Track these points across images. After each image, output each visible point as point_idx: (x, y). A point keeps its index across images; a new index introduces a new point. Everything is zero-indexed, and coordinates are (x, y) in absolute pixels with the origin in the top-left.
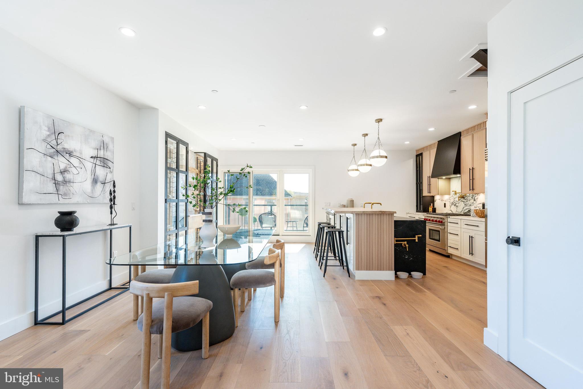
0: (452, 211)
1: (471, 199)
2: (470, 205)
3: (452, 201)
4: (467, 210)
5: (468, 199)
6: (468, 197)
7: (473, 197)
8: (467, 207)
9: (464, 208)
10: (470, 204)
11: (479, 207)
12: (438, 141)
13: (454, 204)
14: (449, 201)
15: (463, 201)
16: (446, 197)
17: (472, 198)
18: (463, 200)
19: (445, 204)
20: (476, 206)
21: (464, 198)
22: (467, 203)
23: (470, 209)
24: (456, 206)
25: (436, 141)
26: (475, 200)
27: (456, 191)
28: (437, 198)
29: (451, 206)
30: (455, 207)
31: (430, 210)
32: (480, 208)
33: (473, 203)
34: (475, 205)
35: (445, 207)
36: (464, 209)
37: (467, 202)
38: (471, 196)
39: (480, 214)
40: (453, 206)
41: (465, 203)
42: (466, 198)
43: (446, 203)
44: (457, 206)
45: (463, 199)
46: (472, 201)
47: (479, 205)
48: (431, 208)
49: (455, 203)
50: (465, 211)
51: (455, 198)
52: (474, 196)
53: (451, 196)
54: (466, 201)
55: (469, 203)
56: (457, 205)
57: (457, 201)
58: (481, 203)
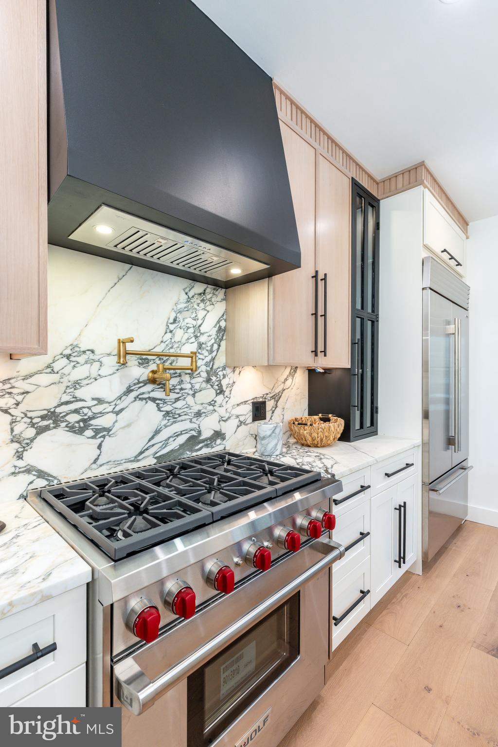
1: (204, 385)
2: (198, 414)
4: (182, 439)
5: (189, 386)
6: (187, 378)
7: (214, 378)
9: (157, 432)
10: (196, 408)
11: (237, 416)
15: (154, 400)
17: (208, 380)
18: (153, 395)
20: (227, 415)
22: (179, 404)
23: (200, 433)
24: (89, 433)
26: (221, 391)
32: (242, 419)
33: (212, 403)
34: (222, 411)
36: (158, 439)
37: (177, 400)
38: (204, 375)
41: (168, 408)
44: (97, 431)
46: (209, 394)
49: (76, 411)
51: (77, 384)
52: (216, 374)
55: (194, 404)
57: (100, 401)
58: (245, 402)
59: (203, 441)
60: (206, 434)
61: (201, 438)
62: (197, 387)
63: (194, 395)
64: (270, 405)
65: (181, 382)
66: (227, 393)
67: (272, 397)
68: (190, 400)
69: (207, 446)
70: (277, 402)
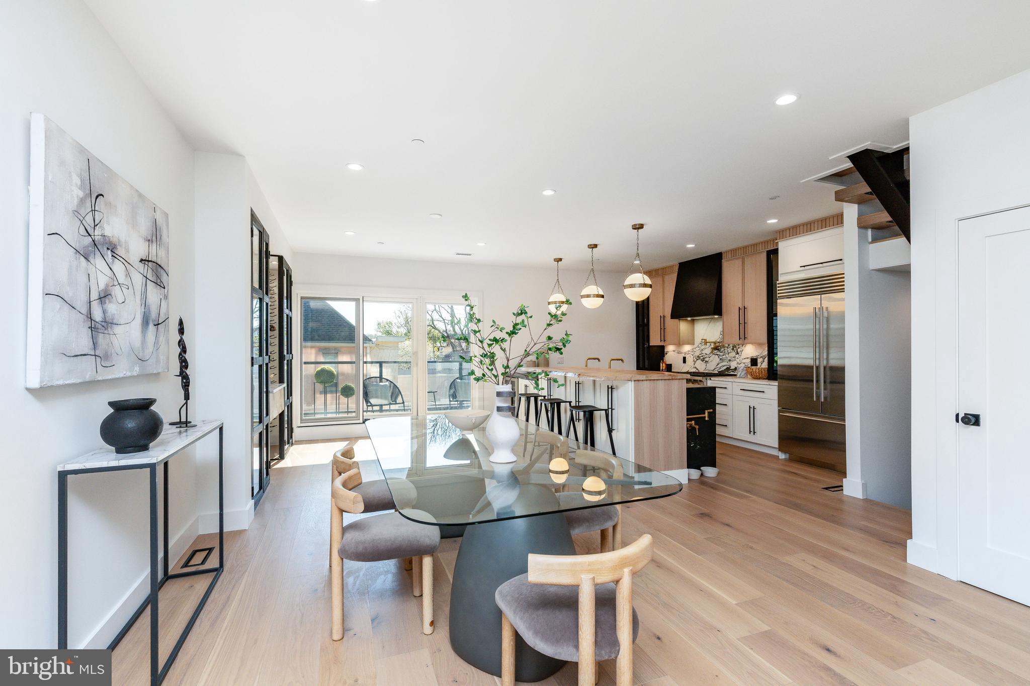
0: (697, 369)
1: (732, 351)
2: (730, 360)
3: (697, 353)
4: (725, 368)
5: (727, 351)
6: (726, 349)
7: (735, 349)
8: (724, 364)
9: (718, 364)
10: (729, 358)
11: (744, 363)
12: (679, 263)
13: (702, 358)
14: (693, 353)
15: (718, 355)
16: (687, 348)
17: (733, 349)
18: (717, 353)
19: (684, 359)
20: (740, 362)
21: (718, 350)
22: (724, 357)
23: (730, 366)
24: (704, 362)
25: (676, 263)
26: (737, 353)
27: (705, 340)
28: (670, 349)
29: (695, 362)
30: (703, 364)
31: (661, 367)
32: (746, 364)
33: (734, 357)
34: (738, 360)
35: (684, 361)
36: (719, 366)
37: (723, 355)
38: (732, 347)
39: (758, 374)
40: (699, 361)
41: (721, 357)
42: (722, 349)
43: (687, 356)
44: (706, 362)
45: (716, 351)
46: (733, 354)
47: (744, 361)
48: (664, 364)
49: (702, 356)
50: (720, 369)
51: (703, 350)
52: (736, 347)
53: (695, 346)
54: (721, 354)
55: (729, 357)
56: (707, 359)
57: (706, 354)
58: (748, 358)
59: (732, 369)
60: (733, 367)
61: (731, 368)
62: (729, 351)
63: (728, 354)
64: (759, 361)
65: (724, 350)
66: (740, 354)
67: (761, 357)
68: (727, 355)
69: (733, 372)
70: (764, 359)
